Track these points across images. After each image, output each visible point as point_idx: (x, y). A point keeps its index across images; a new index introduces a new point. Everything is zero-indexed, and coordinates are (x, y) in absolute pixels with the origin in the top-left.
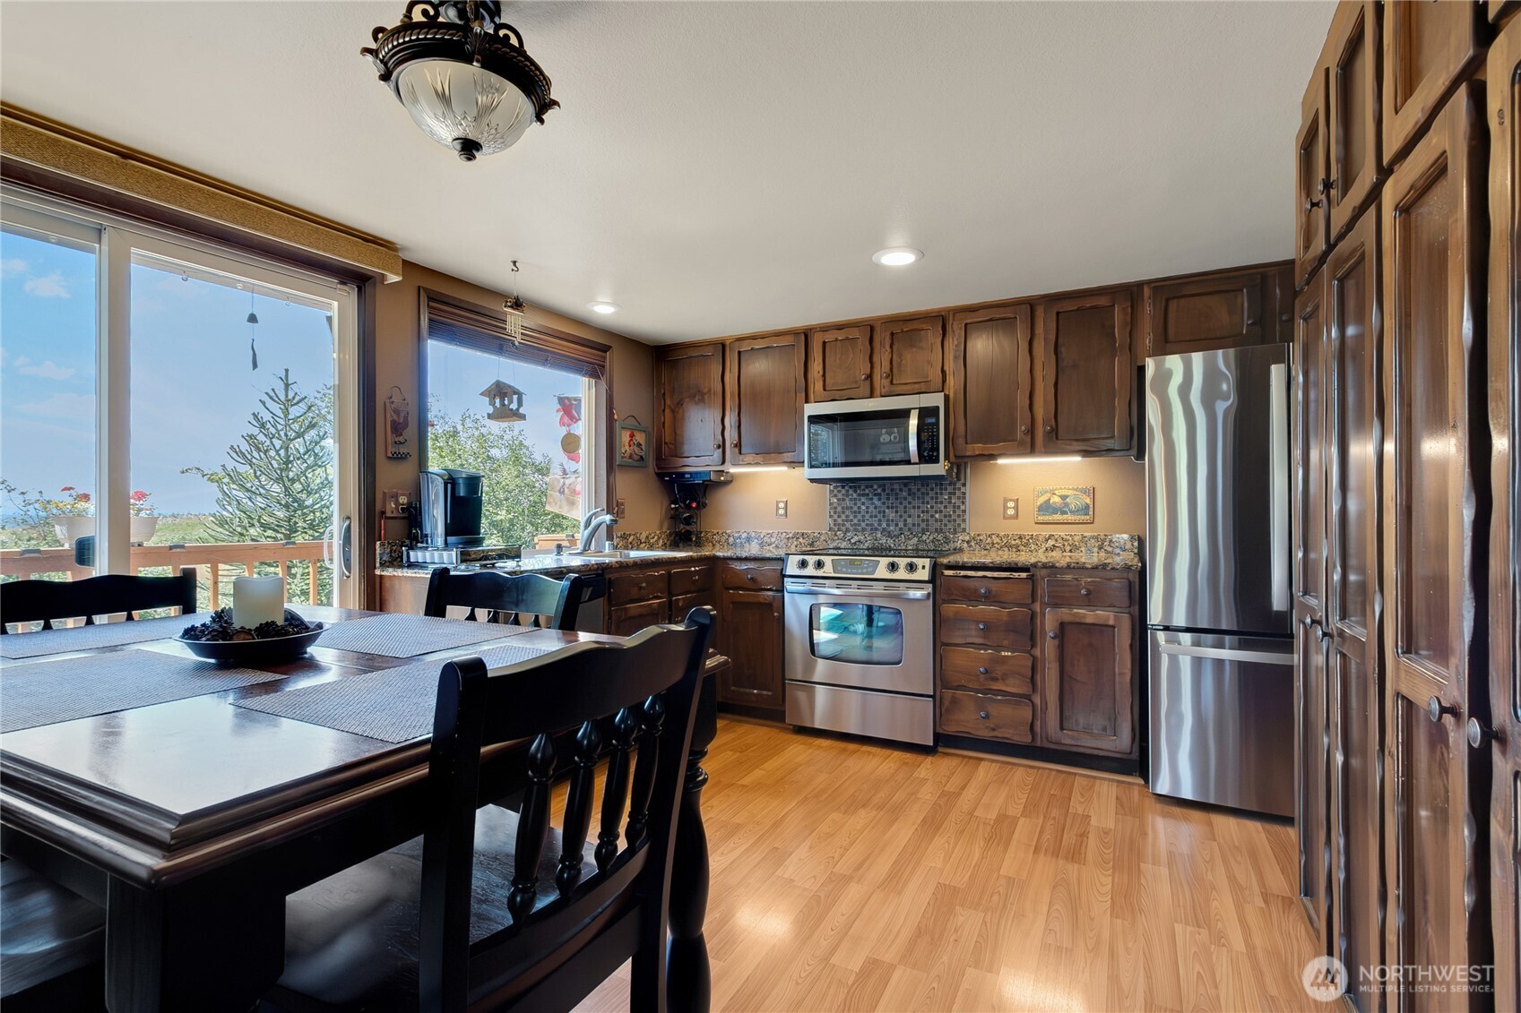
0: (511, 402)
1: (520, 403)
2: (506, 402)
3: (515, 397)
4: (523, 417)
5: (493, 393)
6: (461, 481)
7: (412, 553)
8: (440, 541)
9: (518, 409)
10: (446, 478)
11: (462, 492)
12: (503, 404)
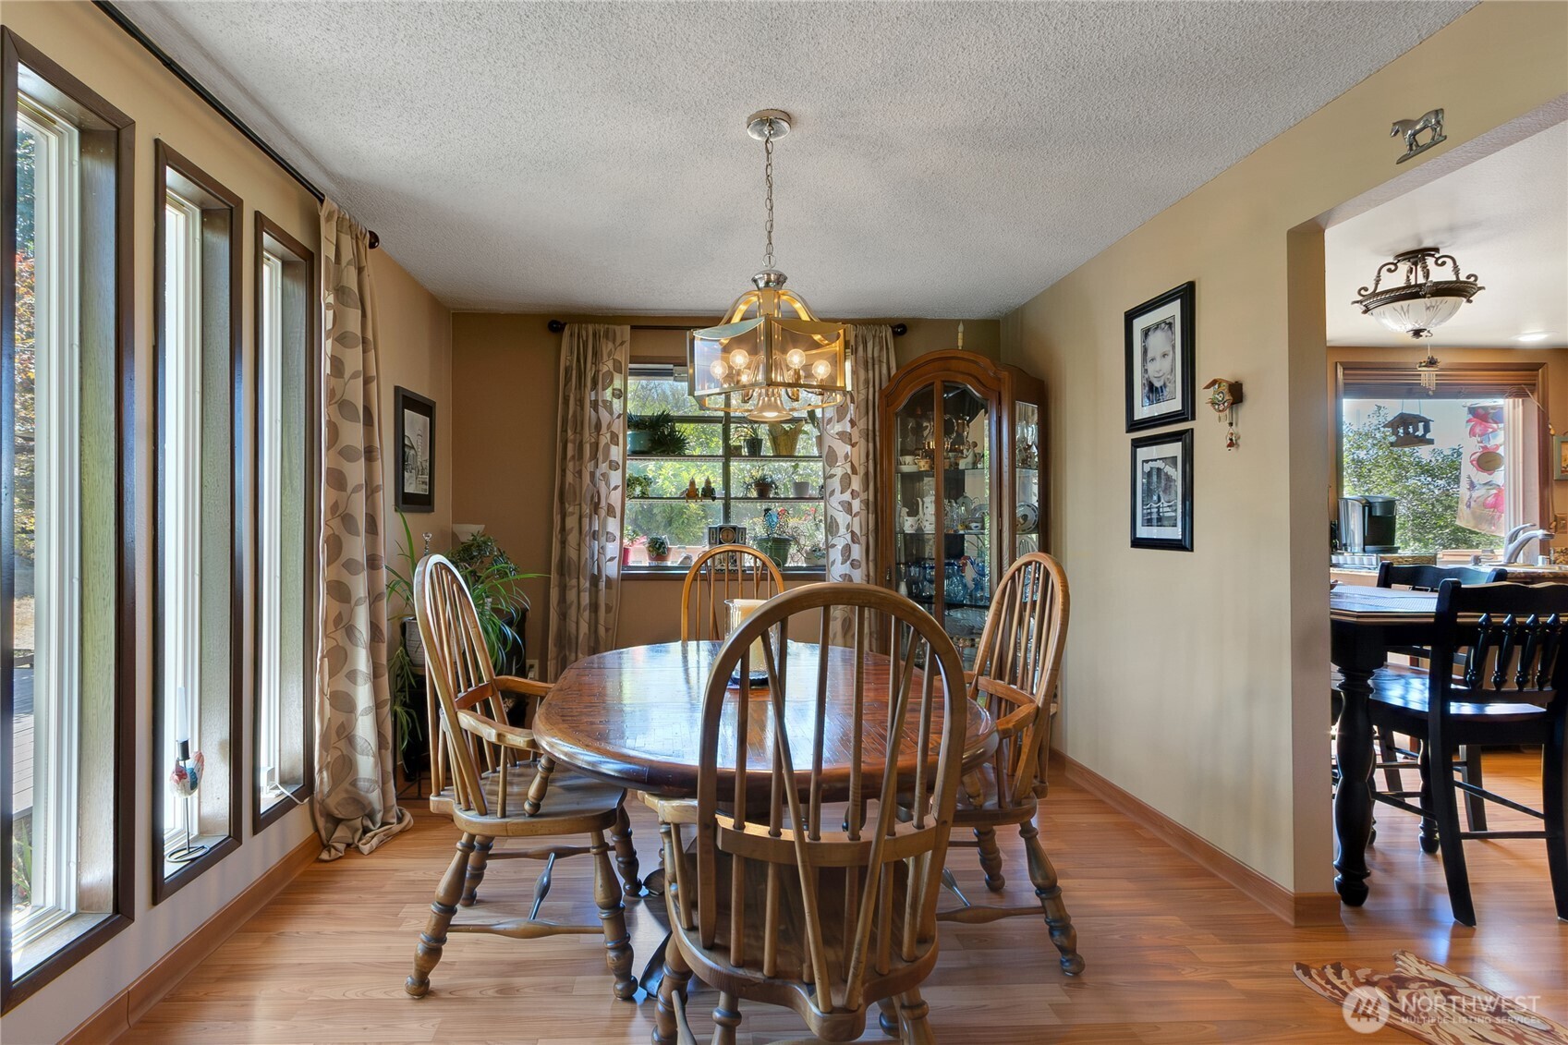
0: (1416, 429)
1: (1427, 429)
2: (1411, 430)
3: (1421, 425)
4: (1431, 442)
5: (1395, 424)
6: (1377, 504)
7: (1333, 557)
8: (1358, 548)
9: (1424, 435)
10: (1364, 502)
11: (1378, 512)
12: (1406, 433)
